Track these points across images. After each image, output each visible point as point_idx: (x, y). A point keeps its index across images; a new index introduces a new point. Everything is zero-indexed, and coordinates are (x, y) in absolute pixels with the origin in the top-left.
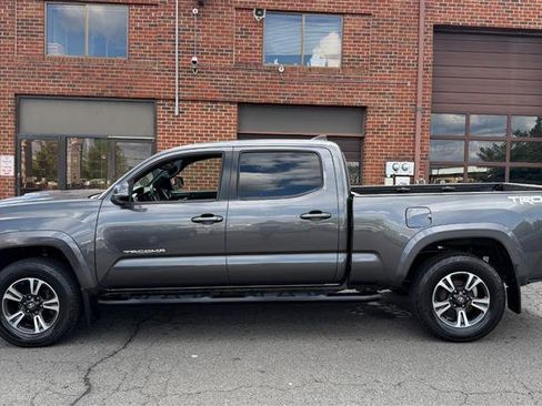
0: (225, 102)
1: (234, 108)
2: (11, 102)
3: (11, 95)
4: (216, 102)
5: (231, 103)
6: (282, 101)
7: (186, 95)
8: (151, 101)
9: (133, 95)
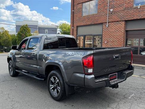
0: (121, 21)
1: (123, 23)
2: (76, 28)
3: (76, 27)
4: (118, 21)
5: (122, 21)
6: (139, 18)
7: (110, 21)
8: (102, 24)
9: (98, 23)
